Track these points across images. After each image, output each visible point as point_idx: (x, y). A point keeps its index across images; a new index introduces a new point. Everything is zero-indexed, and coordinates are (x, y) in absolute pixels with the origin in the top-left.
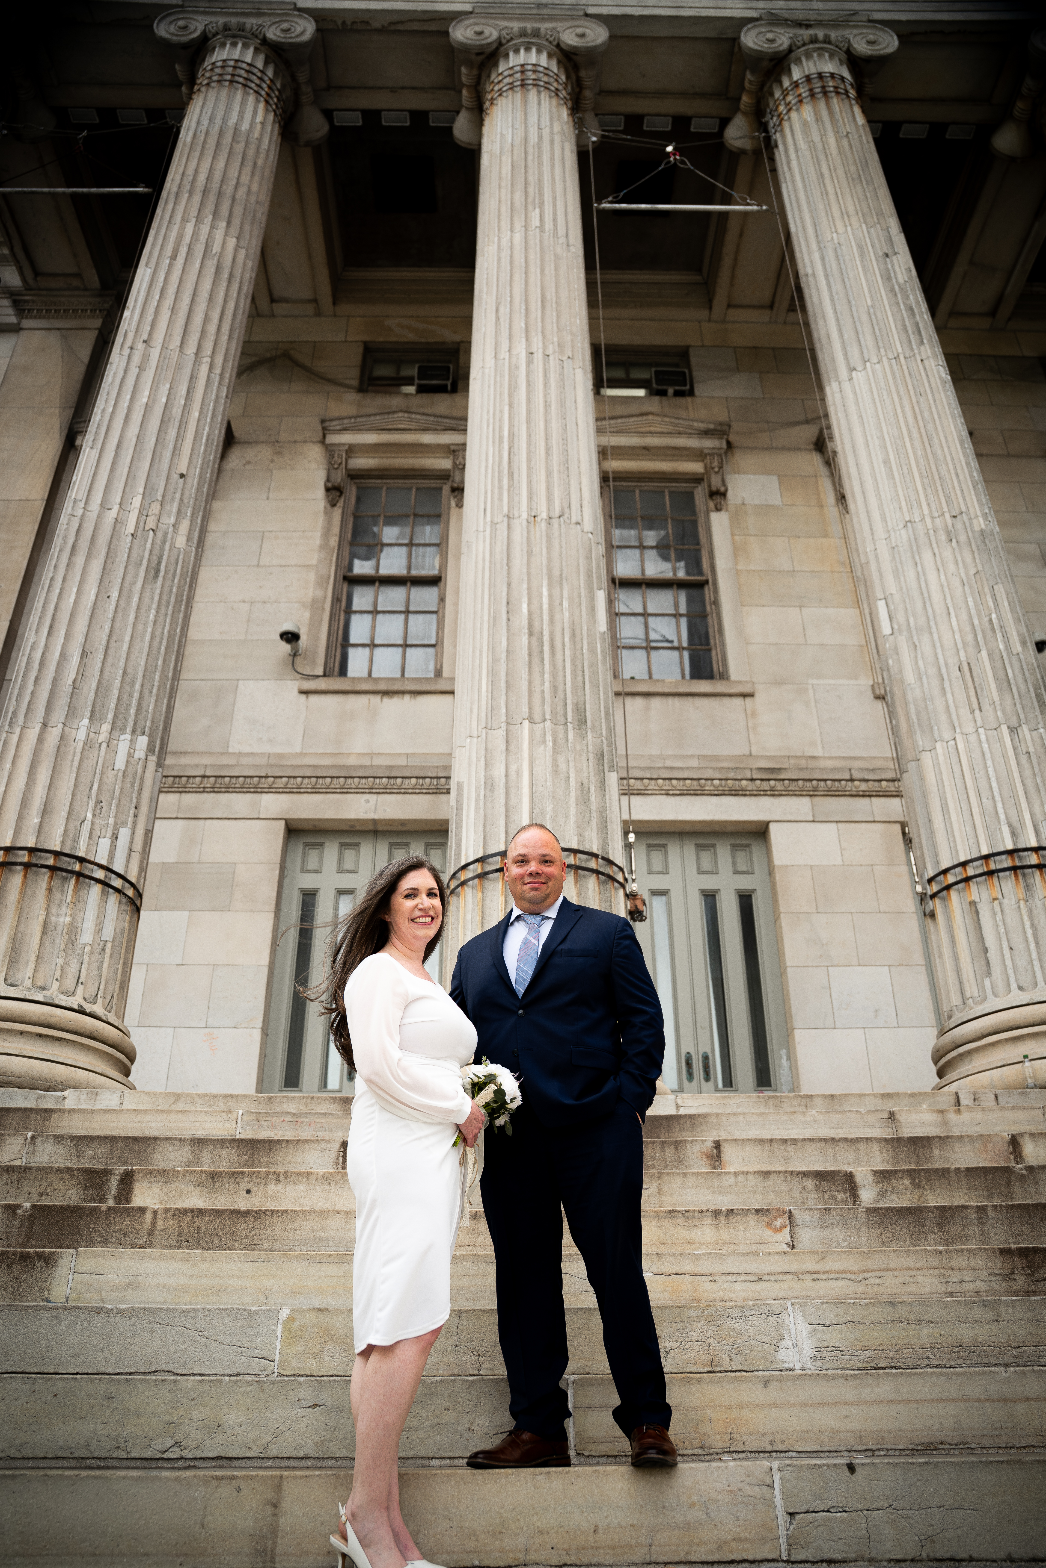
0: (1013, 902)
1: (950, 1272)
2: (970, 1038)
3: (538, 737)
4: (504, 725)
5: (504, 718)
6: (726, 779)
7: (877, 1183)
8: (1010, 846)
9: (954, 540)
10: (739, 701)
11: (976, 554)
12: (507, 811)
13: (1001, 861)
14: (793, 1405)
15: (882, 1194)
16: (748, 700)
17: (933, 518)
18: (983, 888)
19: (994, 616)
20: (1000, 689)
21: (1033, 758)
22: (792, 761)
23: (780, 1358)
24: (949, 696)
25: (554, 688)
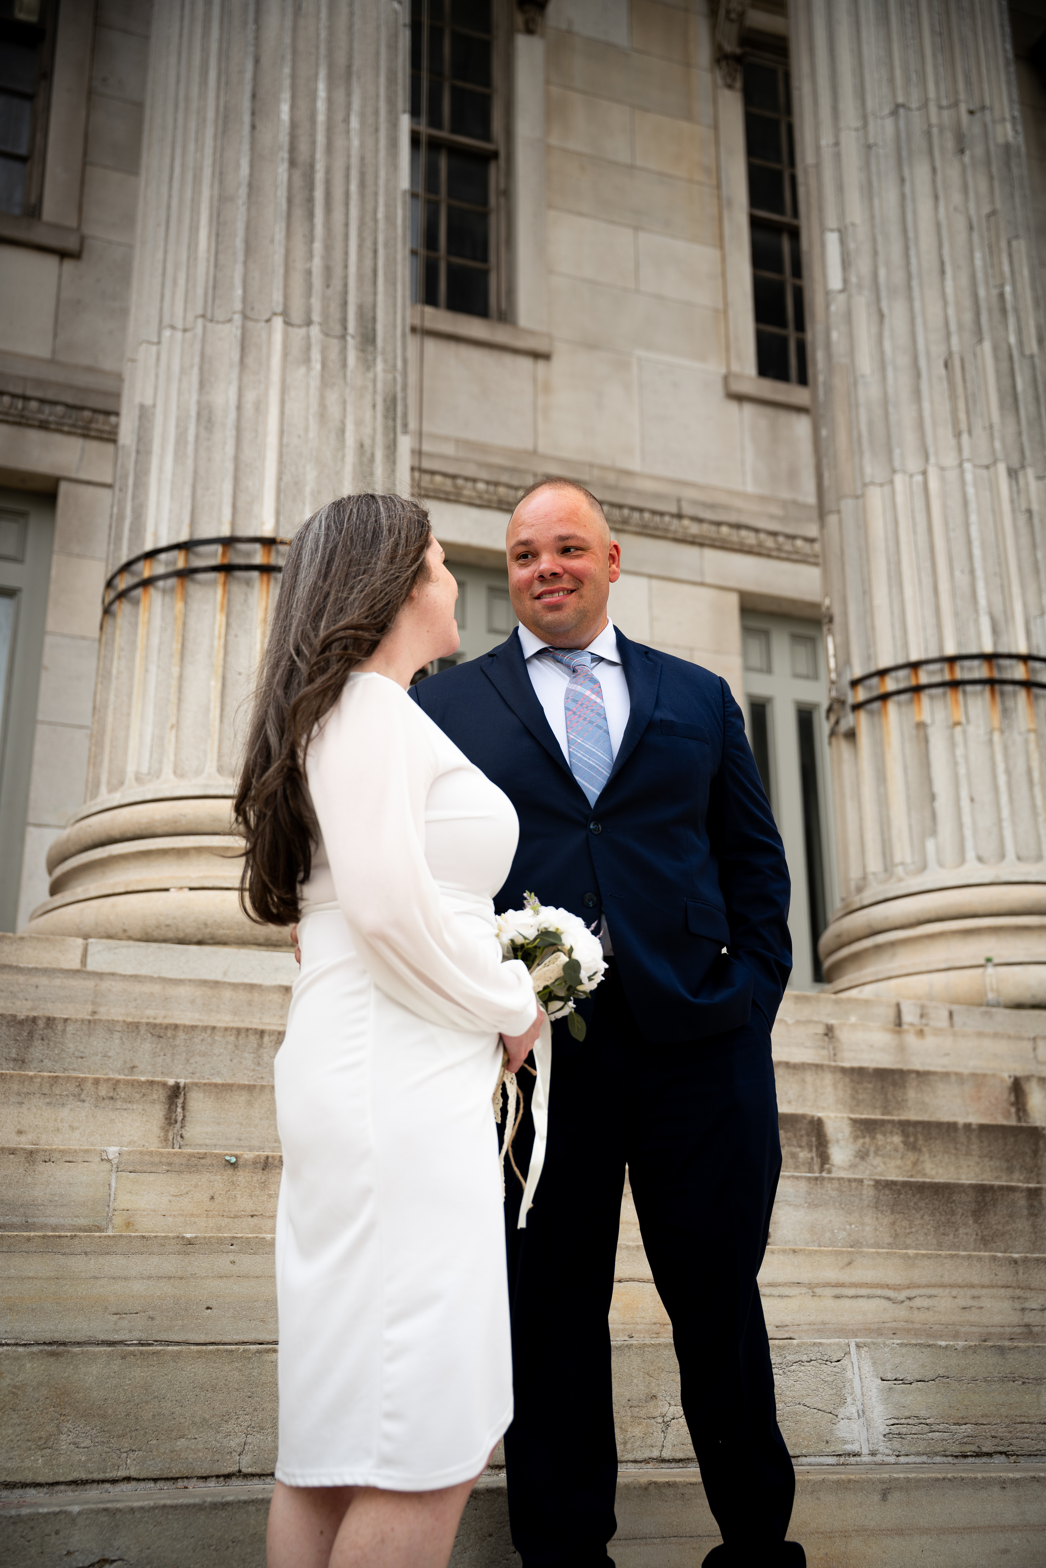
0: (982, 731)
1: (1028, 1294)
2: (898, 923)
3: (296, 350)
4: (237, 318)
5: (238, 306)
6: (496, 484)
7: (856, 1138)
8: (988, 649)
9: (968, 153)
10: (525, 363)
11: (996, 184)
12: (237, 469)
13: (971, 669)
14: (925, 1531)
15: (862, 1155)
16: (541, 365)
17: (940, 107)
18: (939, 706)
19: (1008, 289)
20: (1002, 407)
21: (1036, 520)
22: (596, 472)
23: (840, 1434)
24: (926, 405)
25: (328, 270)
